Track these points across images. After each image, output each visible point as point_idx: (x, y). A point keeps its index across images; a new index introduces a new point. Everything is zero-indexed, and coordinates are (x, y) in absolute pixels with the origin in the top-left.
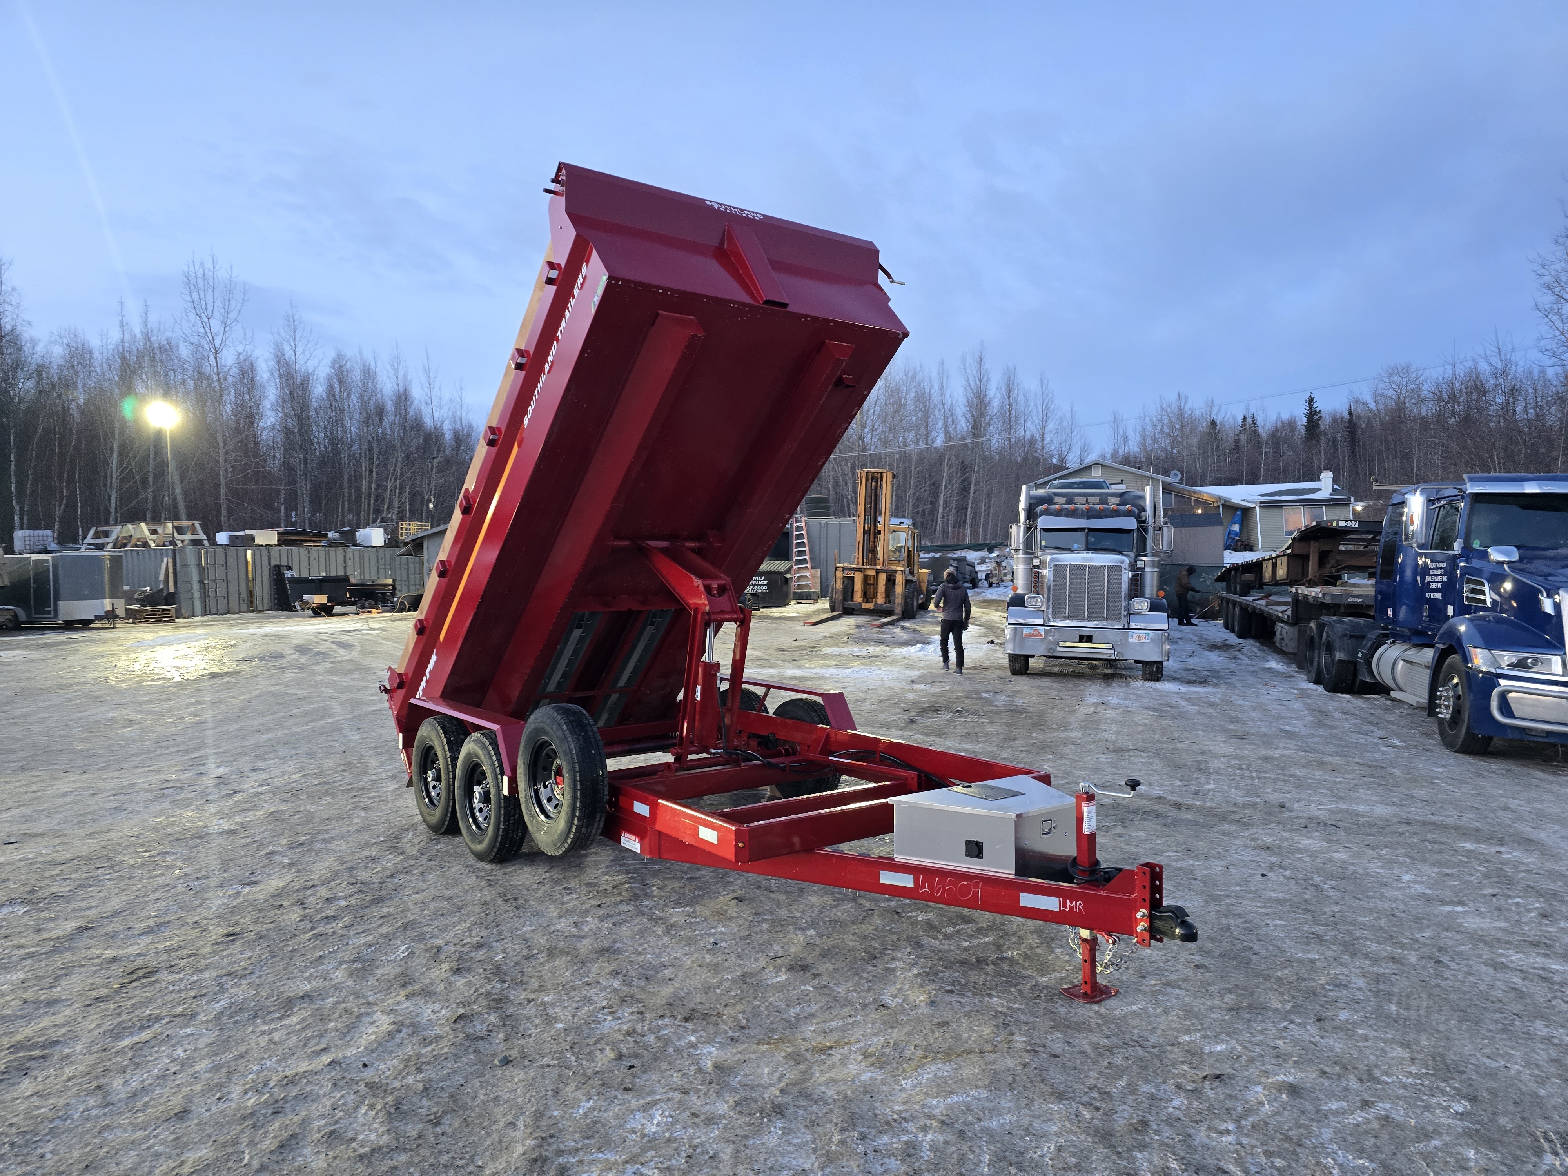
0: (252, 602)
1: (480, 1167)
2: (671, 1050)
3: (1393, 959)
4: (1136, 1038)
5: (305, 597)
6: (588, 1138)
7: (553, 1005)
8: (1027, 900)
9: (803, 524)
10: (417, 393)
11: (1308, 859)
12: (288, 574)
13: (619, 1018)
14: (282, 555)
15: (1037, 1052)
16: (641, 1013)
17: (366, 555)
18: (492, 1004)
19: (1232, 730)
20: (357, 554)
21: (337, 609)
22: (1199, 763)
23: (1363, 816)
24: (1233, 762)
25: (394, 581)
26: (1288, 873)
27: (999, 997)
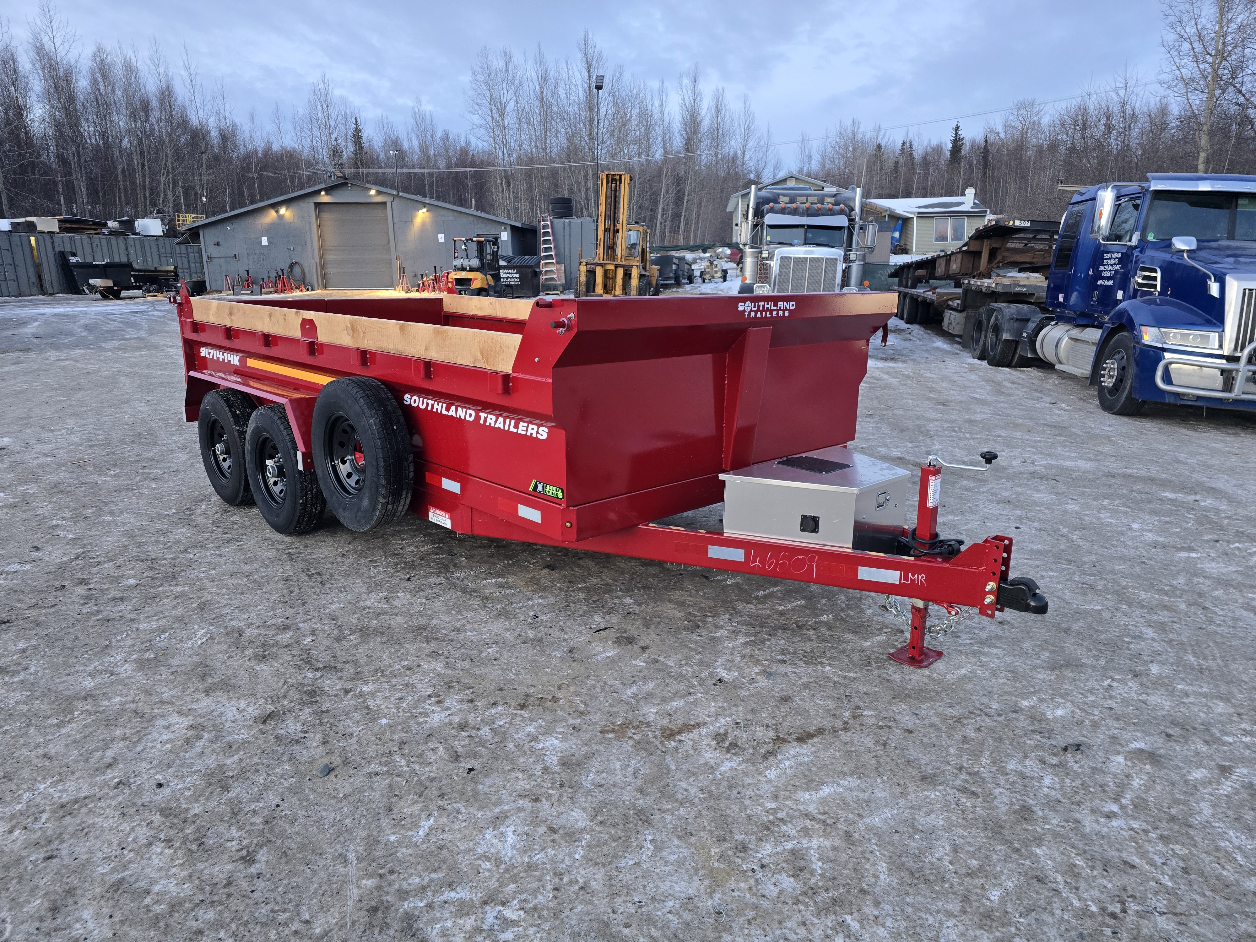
0: (41, 286)
1: (307, 922)
2: (511, 745)
3: (1165, 607)
4: (978, 705)
5: (91, 281)
6: (435, 871)
7: (373, 694)
8: (865, 573)
9: (548, 223)
10: (181, 92)
11: (1047, 511)
12: (73, 260)
13: (448, 708)
14: (65, 241)
15: (890, 727)
16: (472, 701)
17: (147, 244)
18: (305, 697)
19: (934, 399)
20: (137, 243)
21: (124, 294)
22: (919, 427)
23: (1074, 471)
24: (946, 425)
25: (176, 268)
26: (1036, 524)
27: (830, 665)
